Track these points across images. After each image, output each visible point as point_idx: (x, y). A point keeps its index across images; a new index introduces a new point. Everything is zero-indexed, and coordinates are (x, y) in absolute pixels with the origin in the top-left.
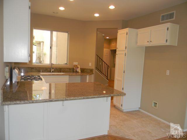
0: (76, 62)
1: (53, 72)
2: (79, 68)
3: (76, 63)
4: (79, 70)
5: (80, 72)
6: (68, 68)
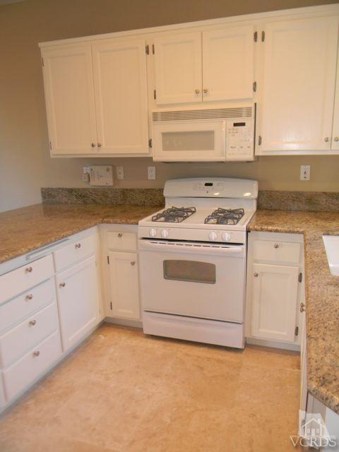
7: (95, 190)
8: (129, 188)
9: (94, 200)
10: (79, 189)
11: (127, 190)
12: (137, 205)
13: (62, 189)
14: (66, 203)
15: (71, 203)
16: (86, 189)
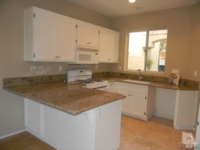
0: (175, 69)
1: (141, 80)
2: (178, 79)
3: (175, 71)
4: (176, 82)
5: (177, 84)
6: (162, 77)
7: (38, 77)
8: (52, 74)
9: (36, 82)
10: (28, 77)
11: (52, 76)
12: (55, 82)
13: (19, 78)
14: (21, 86)
15: (23, 85)
16: (32, 77)
